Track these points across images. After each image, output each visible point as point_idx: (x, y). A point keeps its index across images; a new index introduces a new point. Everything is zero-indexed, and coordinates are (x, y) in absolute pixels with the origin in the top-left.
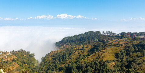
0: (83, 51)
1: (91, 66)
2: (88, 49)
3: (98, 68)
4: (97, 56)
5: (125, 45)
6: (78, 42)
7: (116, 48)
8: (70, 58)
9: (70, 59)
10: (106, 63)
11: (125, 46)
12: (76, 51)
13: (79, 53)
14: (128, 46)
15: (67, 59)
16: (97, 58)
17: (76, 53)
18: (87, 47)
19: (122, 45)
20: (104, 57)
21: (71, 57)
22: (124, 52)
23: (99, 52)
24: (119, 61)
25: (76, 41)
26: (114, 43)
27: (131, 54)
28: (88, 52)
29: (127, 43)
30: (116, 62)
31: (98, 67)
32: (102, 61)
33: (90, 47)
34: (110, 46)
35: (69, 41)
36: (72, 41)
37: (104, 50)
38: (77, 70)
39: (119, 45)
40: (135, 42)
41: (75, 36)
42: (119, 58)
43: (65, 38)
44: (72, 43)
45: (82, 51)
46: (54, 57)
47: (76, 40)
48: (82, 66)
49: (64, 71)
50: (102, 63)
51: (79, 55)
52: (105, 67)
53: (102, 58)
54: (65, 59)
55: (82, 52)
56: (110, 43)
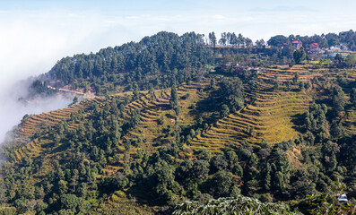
0: (172, 112)
1: (229, 167)
2: (187, 103)
3: (254, 172)
4: (235, 129)
5: (315, 86)
6: (122, 75)
7: (293, 96)
8: (133, 143)
9: (132, 148)
10: (279, 151)
11: (318, 90)
12: (147, 115)
13: (159, 122)
14: (325, 87)
15: (122, 148)
16: (239, 137)
17: (150, 123)
18: (184, 98)
19: (306, 86)
20: (261, 131)
21: (135, 136)
22: (323, 108)
23: (238, 112)
24: (310, 141)
25: (110, 72)
26: (281, 79)
27: (342, 114)
28: (191, 113)
29: (320, 79)
30: (303, 145)
31: (254, 168)
32: (264, 146)
33: (194, 97)
34: (271, 90)
35: (84, 71)
36: (96, 72)
37: (255, 105)
38: (178, 185)
39: (300, 86)
40: (345, 74)
41: (104, 52)
42: (308, 132)
43: (64, 61)
44: (95, 78)
45: (168, 112)
46: (47, 141)
47: (112, 67)
48: (199, 167)
49: (127, 193)
50: (267, 152)
51: (160, 128)
52: (278, 164)
53: (258, 134)
54: (113, 146)
55: (168, 116)
56: (265, 81)
